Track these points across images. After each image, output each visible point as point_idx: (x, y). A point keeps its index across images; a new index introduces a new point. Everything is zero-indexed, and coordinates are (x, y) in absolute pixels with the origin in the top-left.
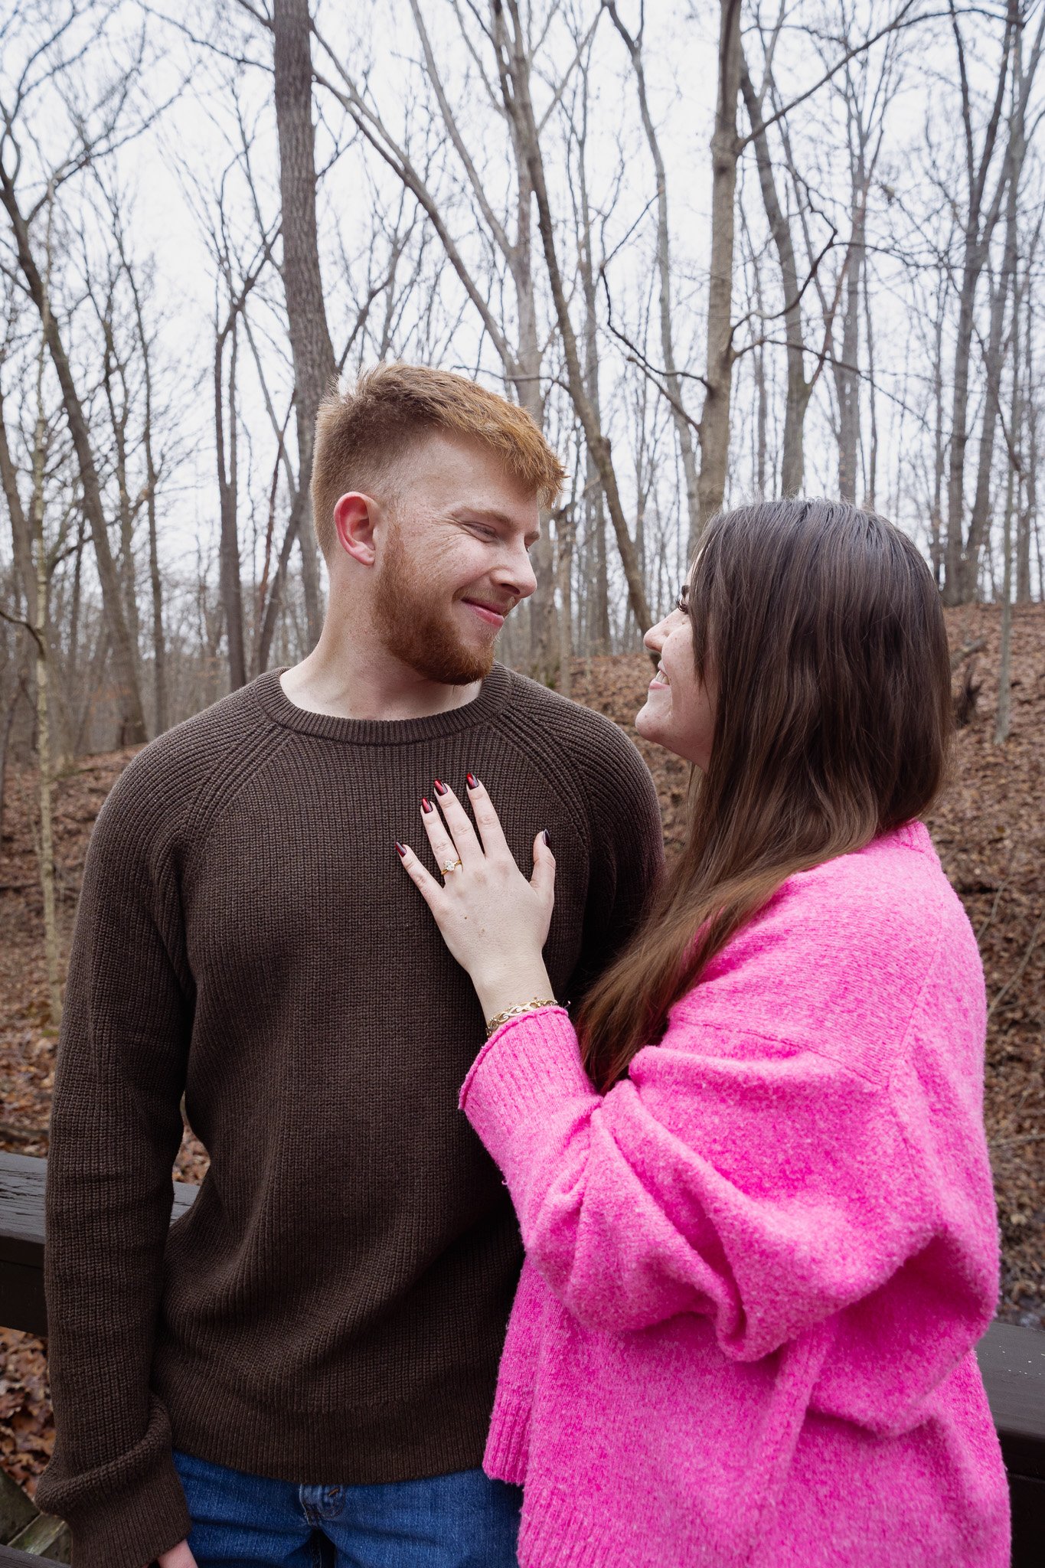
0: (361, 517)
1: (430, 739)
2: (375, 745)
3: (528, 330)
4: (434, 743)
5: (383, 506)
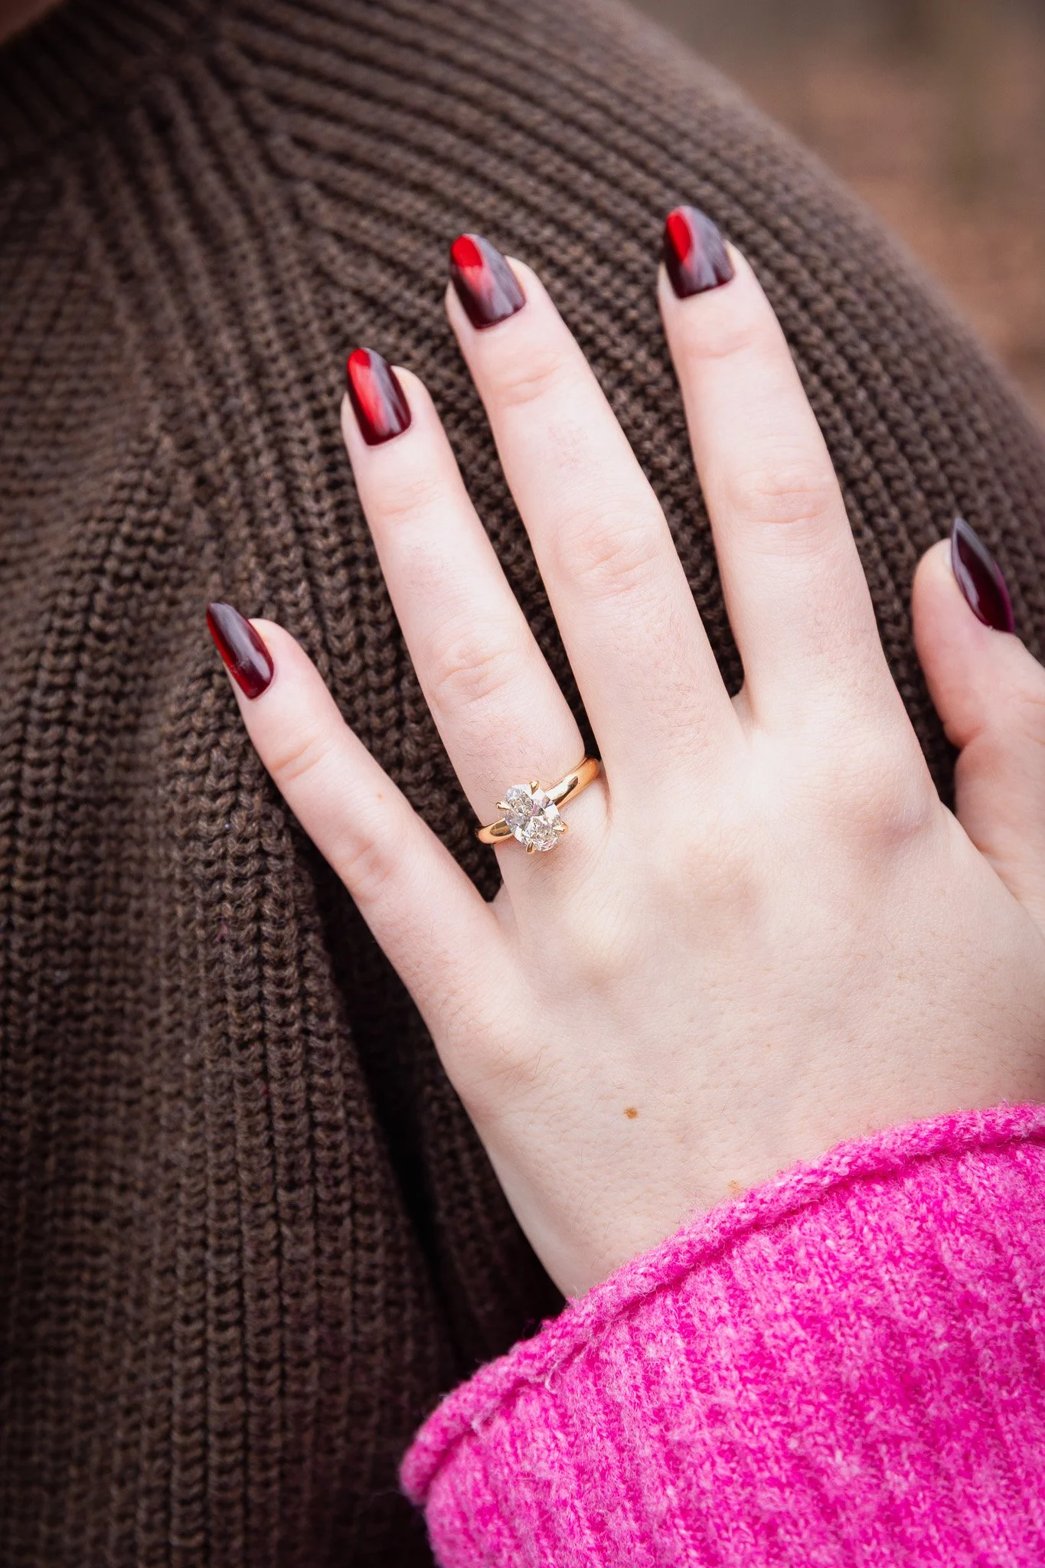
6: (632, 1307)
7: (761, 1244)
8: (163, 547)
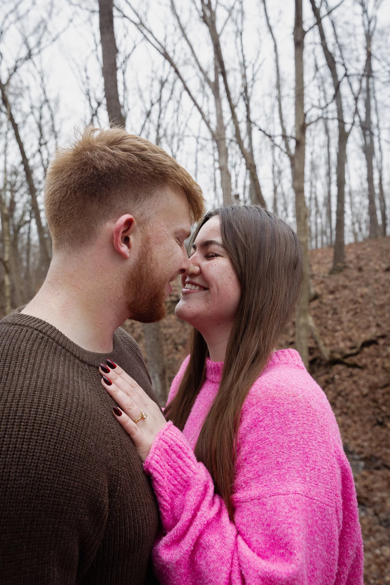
3: (220, 117)
5: (140, 224)
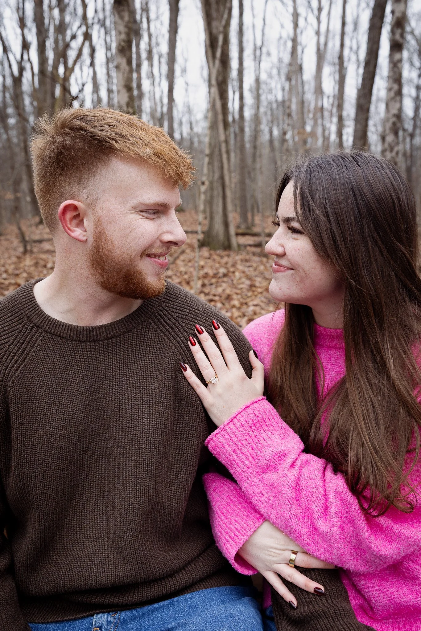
0: (75, 213)
1: (120, 335)
2: (90, 342)
4: (122, 337)
5: (89, 206)
6: (228, 424)
7: (239, 416)
8: (177, 360)
